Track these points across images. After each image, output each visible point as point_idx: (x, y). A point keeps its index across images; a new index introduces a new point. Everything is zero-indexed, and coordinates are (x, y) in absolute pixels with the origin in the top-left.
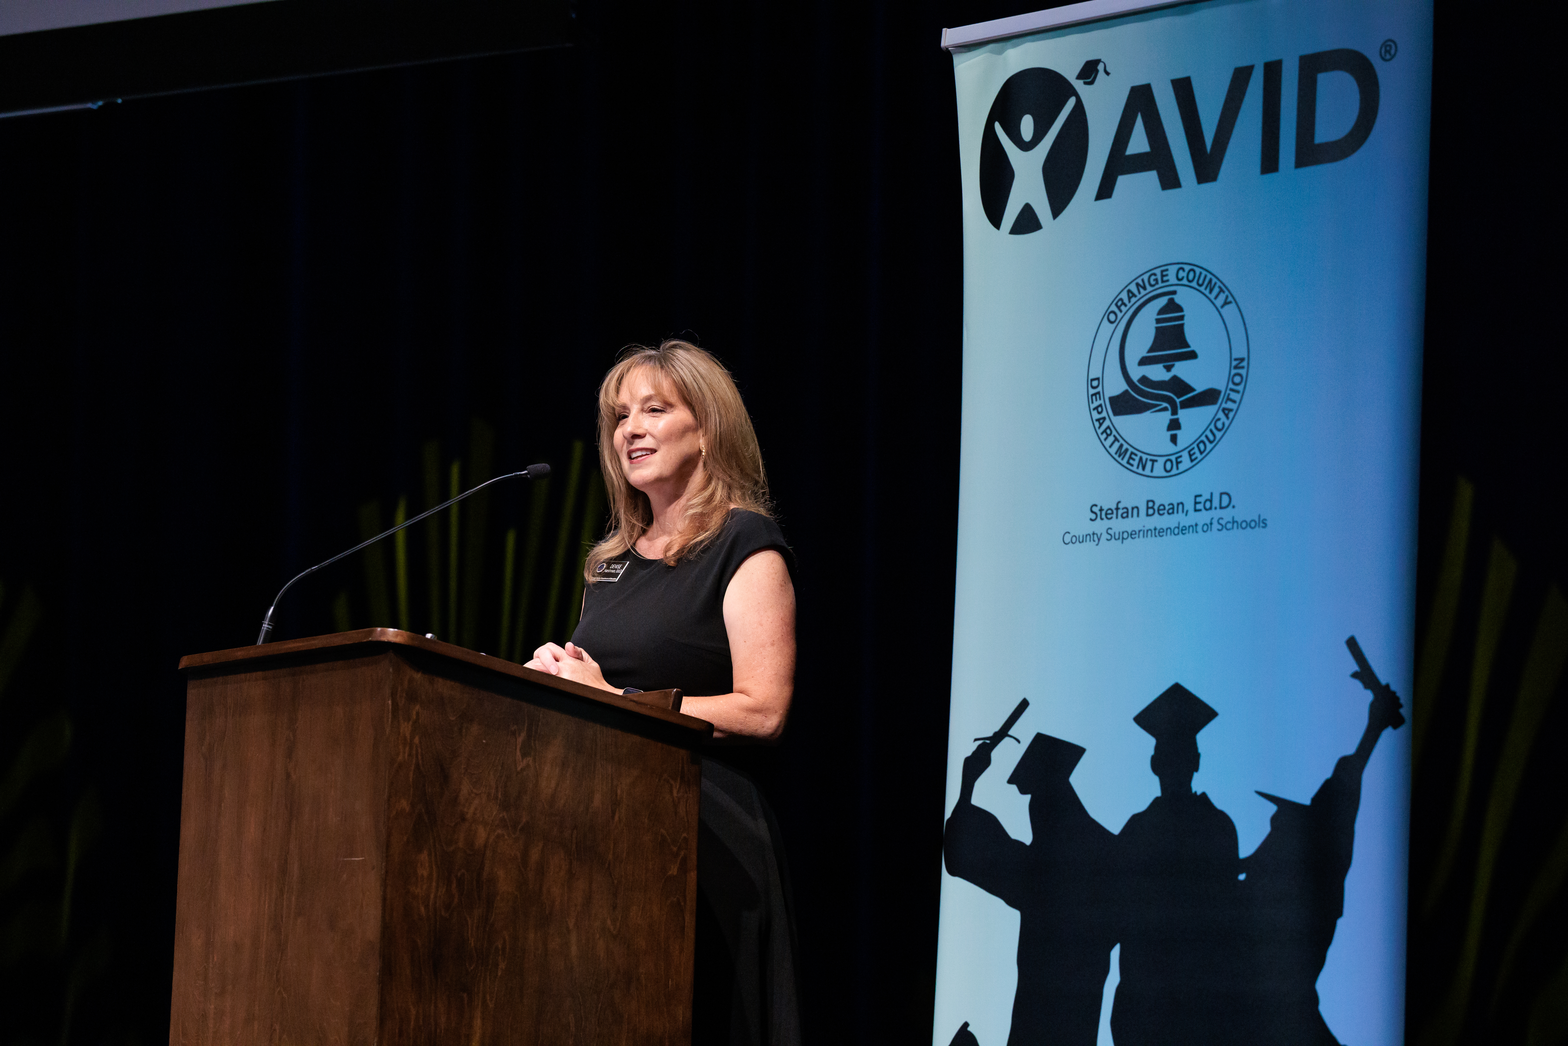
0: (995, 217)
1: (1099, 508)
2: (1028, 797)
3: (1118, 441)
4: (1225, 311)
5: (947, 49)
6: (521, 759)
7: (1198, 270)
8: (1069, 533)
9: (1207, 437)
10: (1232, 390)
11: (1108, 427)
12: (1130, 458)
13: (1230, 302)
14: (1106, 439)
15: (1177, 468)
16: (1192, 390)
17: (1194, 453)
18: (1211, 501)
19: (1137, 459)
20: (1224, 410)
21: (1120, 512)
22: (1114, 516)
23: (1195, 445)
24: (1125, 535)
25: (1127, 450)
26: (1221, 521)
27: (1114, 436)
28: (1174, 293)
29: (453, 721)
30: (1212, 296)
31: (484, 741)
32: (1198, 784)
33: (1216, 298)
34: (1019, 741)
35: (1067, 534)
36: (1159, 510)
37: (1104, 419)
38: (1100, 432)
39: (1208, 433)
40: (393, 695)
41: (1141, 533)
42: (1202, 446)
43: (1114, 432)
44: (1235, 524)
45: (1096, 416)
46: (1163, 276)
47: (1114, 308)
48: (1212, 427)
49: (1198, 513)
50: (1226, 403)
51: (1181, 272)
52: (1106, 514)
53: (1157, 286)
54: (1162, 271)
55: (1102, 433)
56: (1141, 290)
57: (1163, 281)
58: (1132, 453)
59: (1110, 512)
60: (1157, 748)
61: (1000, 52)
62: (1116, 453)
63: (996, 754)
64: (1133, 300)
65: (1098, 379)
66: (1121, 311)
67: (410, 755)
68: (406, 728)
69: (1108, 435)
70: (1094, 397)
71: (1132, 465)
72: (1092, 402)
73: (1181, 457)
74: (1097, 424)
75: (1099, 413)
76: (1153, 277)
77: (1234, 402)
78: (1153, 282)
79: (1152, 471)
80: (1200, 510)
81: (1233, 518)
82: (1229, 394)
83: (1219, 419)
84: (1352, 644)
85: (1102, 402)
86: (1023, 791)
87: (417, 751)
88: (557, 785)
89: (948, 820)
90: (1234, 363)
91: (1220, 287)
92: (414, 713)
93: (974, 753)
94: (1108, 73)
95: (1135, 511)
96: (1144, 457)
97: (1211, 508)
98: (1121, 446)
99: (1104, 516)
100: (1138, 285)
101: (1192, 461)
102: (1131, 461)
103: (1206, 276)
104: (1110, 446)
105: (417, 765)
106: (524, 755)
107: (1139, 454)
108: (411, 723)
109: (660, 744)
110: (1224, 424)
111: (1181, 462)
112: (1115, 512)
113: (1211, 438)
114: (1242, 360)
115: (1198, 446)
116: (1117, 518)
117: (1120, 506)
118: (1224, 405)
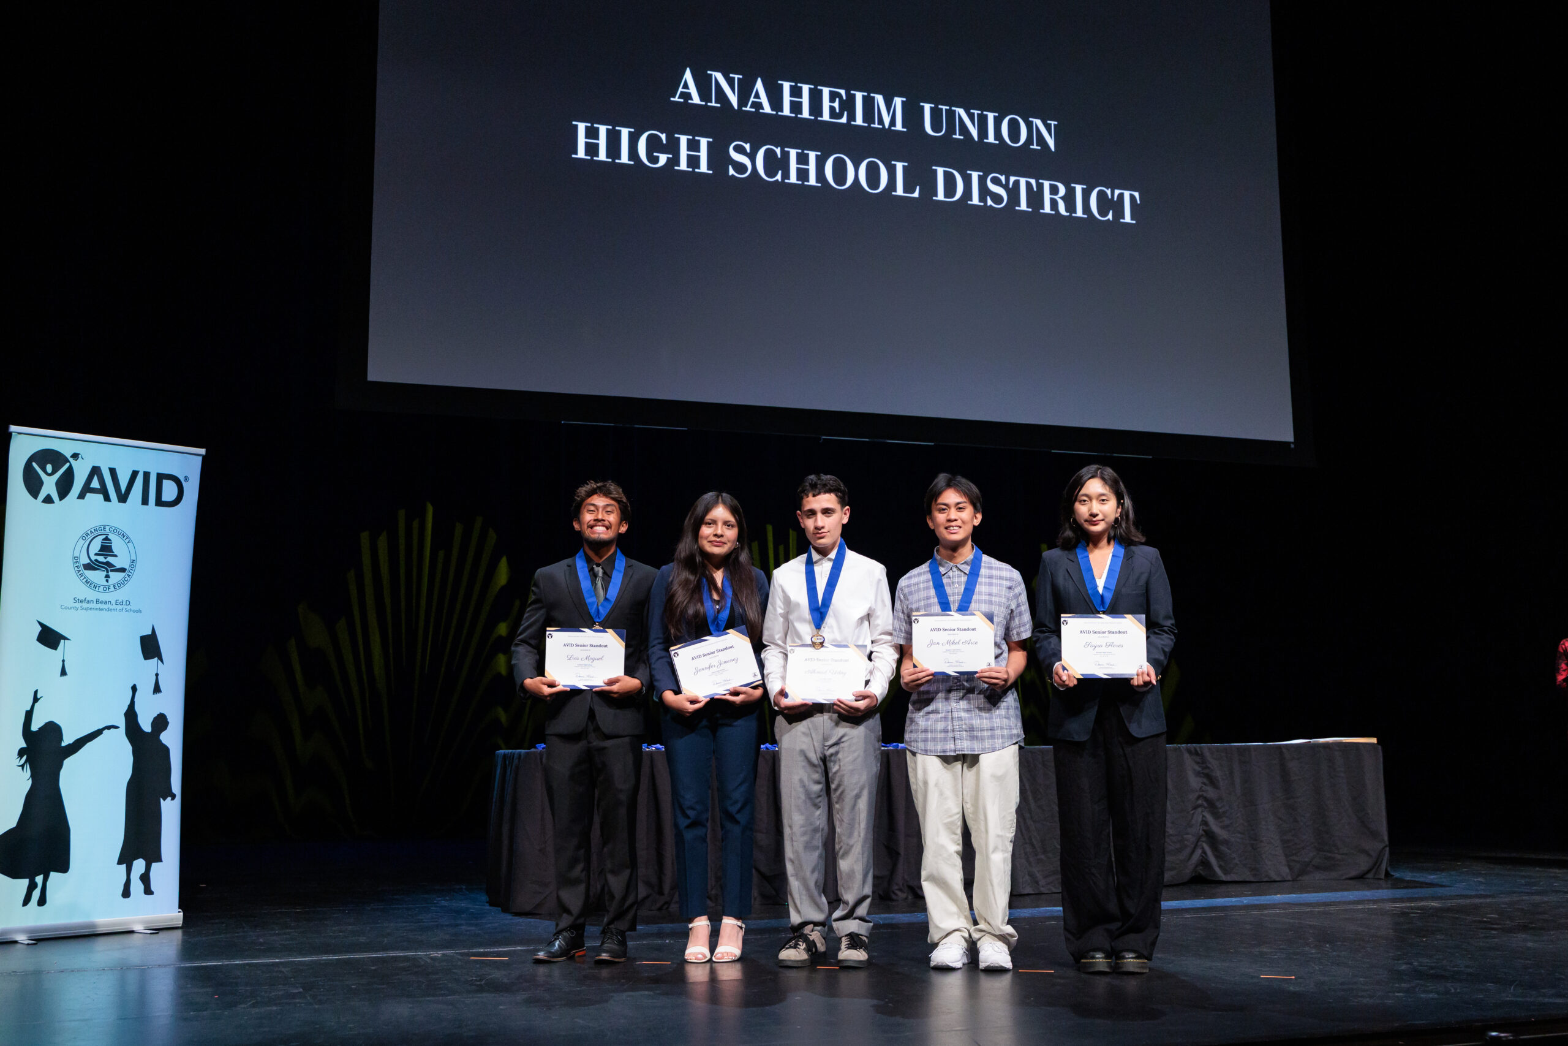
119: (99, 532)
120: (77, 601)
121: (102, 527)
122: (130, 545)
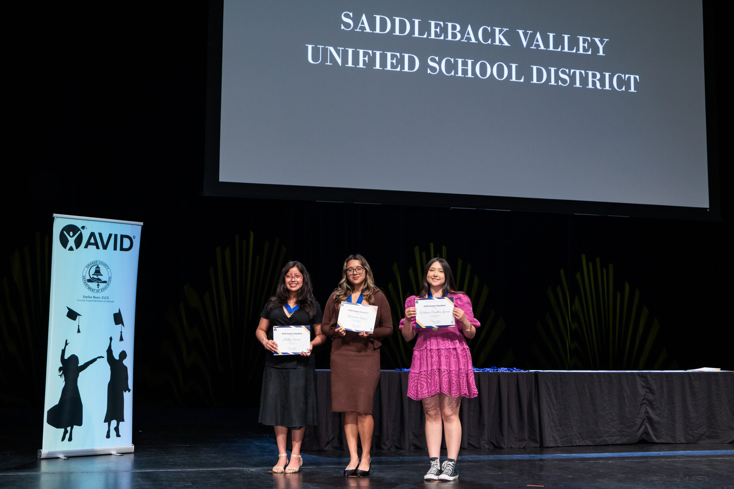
119: (94, 264)
120: (84, 297)
121: (96, 261)
122: (108, 270)
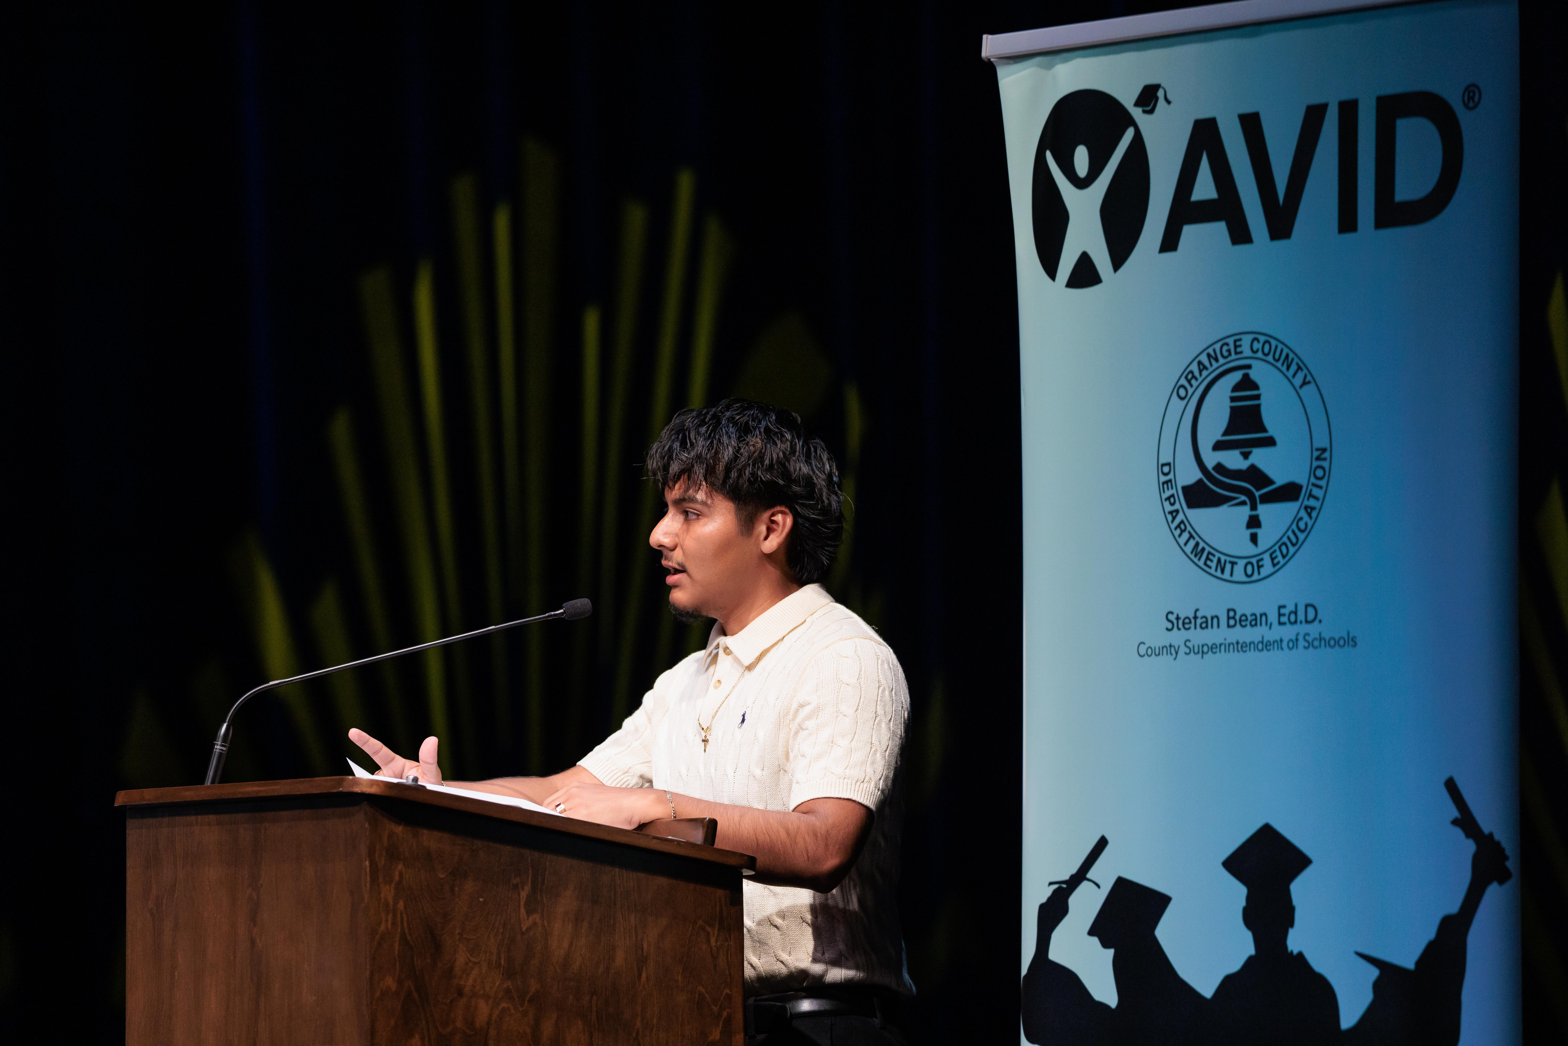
0: (1050, 266)
1: (1175, 616)
2: (1111, 952)
3: (1194, 538)
4: (1304, 391)
5: (989, 60)
6: (526, 918)
7: (1274, 343)
8: (1144, 643)
9: (1289, 538)
10: (1314, 485)
11: (1182, 522)
12: (1207, 558)
13: (1309, 382)
14: (1180, 535)
15: (1259, 573)
16: (1271, 482)
17: (1276, 557)
18: (1296, 613)
19: (1215, 560)
20: (1306, 508)
21: (1199, 621)
22: (1192, 625)
23: (1276, 547)
24: (1205, 649)
25: (1203, 549)
26: (1307, 638)
27: (1189, 532)
28: (1249, 367)
29: (442, 879)
30: (1290, 374)
31: (481, 900)
32: (1295, 942)
33: (1294, 376)
34: (1098, 886)
35: (1142, 645)
36: (1240, 621)
37: (1177, 511)
38: (1173, 526)
39: (1290, 533)
40: (371, 854)
41: (1223, 647)
42: (1284, 549)
43: (1189, 528)
44: (1323, 642)
45: (1168, 508)
46: (1236, 347)
47: (1183, 381)
48: (1294, 527)
49: (1282, 627)
50: (1308, 499)
51: (1255, 343)
52: (1184, 623)
53: (1230, 359)
54: (1235, 341)
55: (1176, 529)
56: (1213, 362)
57: (1236, 353)
58: (1209, 553)
59: (1187, 621)
60: (1249, 898)
61: (1049, 67)
62: (1192, 553)
63: (1075, 900)
64: (1205, 373)
65: (1169, 464)
66: (1191, 386)
67: (393, 924)
68: (388, 893)
69: (1182, 531)
70: (1165, 486)
71: (1210, 567)
72: (1164, 492)
73: (1262, 559)
74: (1170, 518)
75: (1172, 504)
76: (1225, 348)
77: (1317, 499)
78: (1226, 354)
79: (1231, 575)
80: (1284, 624)
81: (1320, 634)
82: (1311, 491)
83: (1301, 519)
84: (1451, 786)
85: (1174, 491)
86: (1105, 945)
87: (402, 918)
88: (571, 944)
89: (1025, 976)
90: (1316, 454)
91: (1297, 364)
92: (397, 873)
93: (1049, 899)
94: (1169, 102)
95: (1215, 620)
96: (1223, 558)
97: (1296, 622)
98: (1197, 544)
99: (1181, 626)
100: (1209, 355)
101: (1274, 565)
102: (1209, 563)
103: (1282, 351)
104: (1186, 544)
105: (403, 935)
106: (529, 912)
107: (1217, 555)
108: (393, 885)
109: (692, 886)
110: (1306, 524)
111: (1262, 566)
112: (1193, 621)
113: (1294, 540)
114: (1324, 450)
115: (1280, 548)
116: (1195, 628)
117: (1199, 614)
118: (1306, 503)
